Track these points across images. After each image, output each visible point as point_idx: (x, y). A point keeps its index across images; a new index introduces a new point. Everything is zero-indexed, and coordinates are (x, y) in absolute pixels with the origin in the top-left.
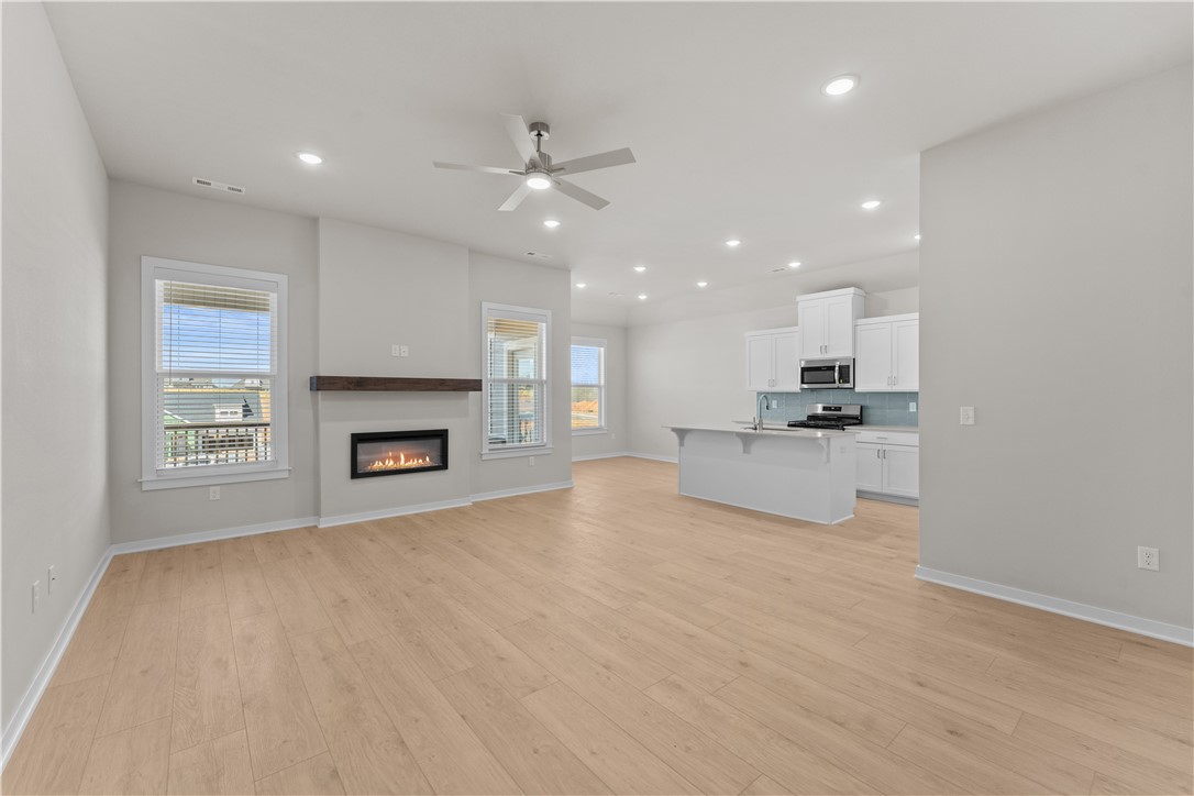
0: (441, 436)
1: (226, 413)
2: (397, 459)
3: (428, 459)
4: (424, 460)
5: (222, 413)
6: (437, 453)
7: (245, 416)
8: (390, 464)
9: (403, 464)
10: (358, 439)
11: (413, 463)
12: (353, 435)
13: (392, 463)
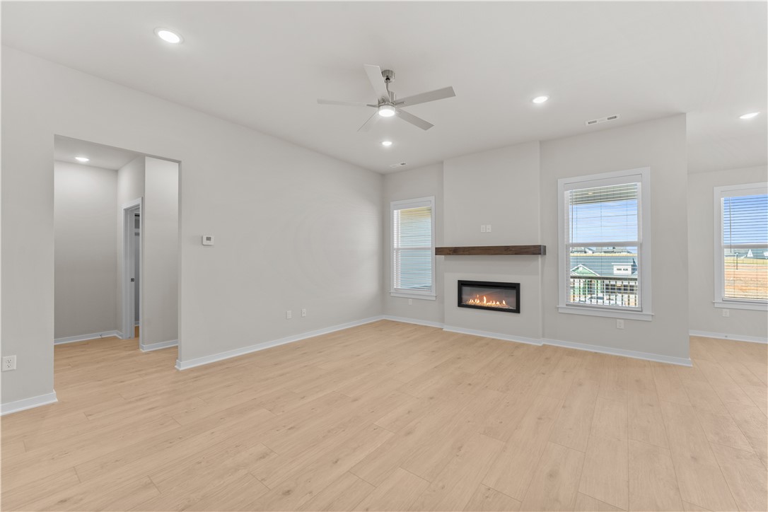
0: (515, 287)
1: (621, 269)
2: (482, 300)
3: (504, 302)
4: (501, 303)
5: (618, 269)
6: (513, 300)
7: (633, 273)
8: (477, 302)
9: (485, 303)
10: (462, 284)
11: (493, 304)
12: (459, 281)
13: (478, 301)
